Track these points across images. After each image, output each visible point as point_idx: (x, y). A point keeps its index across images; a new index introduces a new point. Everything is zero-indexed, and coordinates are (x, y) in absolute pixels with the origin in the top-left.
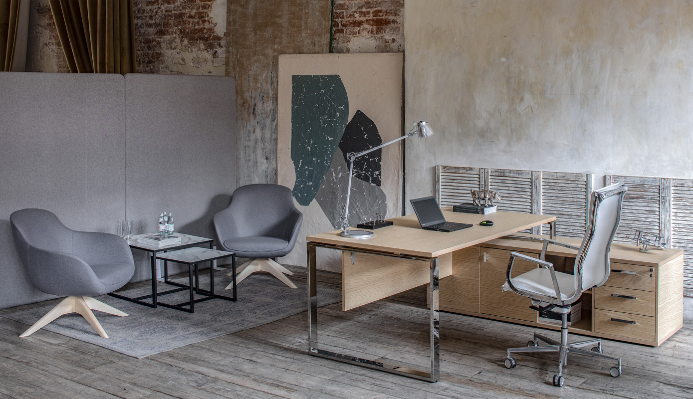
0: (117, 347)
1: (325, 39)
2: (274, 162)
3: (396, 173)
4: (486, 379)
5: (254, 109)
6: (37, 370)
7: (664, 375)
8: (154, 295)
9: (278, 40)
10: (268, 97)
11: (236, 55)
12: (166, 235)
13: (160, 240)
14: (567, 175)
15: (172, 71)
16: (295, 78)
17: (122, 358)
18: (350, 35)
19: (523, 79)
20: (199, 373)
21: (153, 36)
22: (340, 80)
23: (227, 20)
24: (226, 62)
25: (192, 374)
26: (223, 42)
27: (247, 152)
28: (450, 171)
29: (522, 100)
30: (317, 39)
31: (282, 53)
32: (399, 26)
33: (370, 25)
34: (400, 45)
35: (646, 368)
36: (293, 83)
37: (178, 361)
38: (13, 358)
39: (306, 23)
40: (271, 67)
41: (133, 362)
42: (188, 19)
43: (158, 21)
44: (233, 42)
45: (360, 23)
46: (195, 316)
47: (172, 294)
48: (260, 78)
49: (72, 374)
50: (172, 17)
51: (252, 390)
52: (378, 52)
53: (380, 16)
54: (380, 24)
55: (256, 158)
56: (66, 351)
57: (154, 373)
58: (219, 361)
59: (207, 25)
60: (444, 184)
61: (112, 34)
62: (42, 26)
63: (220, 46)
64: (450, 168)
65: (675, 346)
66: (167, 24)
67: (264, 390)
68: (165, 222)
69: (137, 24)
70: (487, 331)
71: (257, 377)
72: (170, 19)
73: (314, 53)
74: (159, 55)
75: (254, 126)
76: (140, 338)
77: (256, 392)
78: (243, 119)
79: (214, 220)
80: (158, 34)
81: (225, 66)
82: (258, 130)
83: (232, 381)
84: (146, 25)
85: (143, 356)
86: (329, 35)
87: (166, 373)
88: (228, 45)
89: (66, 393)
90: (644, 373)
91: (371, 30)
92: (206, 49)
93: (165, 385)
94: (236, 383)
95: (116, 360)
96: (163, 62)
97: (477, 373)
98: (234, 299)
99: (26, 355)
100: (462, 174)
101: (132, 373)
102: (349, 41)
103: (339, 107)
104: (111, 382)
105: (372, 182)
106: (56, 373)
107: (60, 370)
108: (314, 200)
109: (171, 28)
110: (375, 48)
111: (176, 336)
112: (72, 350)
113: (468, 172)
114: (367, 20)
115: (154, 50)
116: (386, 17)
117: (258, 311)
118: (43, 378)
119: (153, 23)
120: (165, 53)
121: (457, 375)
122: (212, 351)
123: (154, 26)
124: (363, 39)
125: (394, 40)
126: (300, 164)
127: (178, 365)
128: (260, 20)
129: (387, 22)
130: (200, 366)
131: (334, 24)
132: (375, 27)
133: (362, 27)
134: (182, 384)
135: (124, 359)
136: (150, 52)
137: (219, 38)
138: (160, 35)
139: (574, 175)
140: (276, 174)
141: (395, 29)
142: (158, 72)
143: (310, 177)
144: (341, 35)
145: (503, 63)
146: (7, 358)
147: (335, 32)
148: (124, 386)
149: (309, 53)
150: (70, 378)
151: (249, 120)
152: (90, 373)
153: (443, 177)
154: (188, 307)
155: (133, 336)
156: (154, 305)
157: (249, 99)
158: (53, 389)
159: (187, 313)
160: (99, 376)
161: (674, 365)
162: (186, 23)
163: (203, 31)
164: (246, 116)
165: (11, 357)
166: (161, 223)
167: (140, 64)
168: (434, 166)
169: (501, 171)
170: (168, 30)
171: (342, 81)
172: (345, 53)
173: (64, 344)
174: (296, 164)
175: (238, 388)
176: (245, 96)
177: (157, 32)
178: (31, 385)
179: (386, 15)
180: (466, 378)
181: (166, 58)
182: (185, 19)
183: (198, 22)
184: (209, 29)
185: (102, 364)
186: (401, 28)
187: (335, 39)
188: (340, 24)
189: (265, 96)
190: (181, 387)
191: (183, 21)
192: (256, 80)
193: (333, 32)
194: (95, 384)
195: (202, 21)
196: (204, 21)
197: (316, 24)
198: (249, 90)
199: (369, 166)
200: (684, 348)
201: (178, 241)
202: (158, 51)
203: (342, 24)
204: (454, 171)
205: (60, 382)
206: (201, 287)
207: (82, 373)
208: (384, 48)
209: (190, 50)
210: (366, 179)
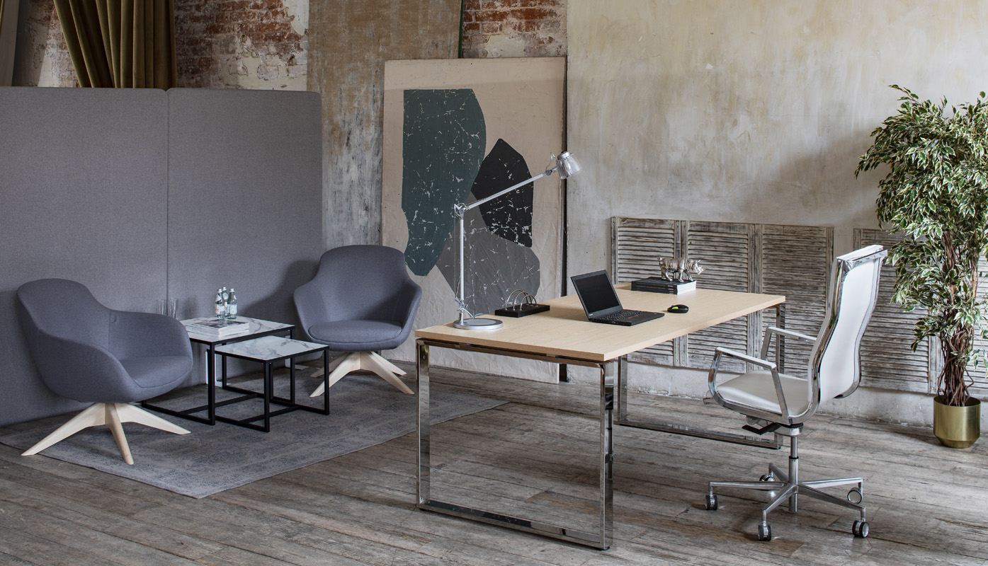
0: (164, 483)
1: (453, 38)
2: (376, 214)
3: (554, 228)
4: (696, 520)
5: (348, 139)
6: (51, 517)
7: (944, 509)
8: (211, 407)
9: (384, 39)
10: (369, 121)
11: (323, 61)
12: (226, 319)
13: (219, 327)
14: (799, 229)
15: (228, 85)
16: (408, 94)
17: (173, 498)
18: (488, 32)
19: (737, 93)
20: (286, 517)
21: (201, 34)
22: (473, 96)
23: (310, 11)
24: (308, 71)
25: (277, 520)
26: (303, 43)
27: (337, 199)
28: (631, 224)
29: (735, 123)
30: (440, 38)
31: (389, 58)
32: (559, 19)
33: (517, 18)
34: (560, 47)
35: (919, 500)
36: (405, 102)
37: (254, 502)
38: (14, 500)
39: (425, 15)
40: (373, 78)
41: (189, 504)
42: (253, 11)
43: (208, 13)
44: (318, 43)
45: (502, 16)
46: (273, 436)
47: (235, 404)
48: (357, 93)
49: (103, 523)
50: (229, 7)
51: (365, 541)
52: (529, 57)
53: (531, 5)
54: (531, 17)
55: (350, 208)
56: (90, 489)
57: (221, 519)
58: (314, 500)
59: (279, 19)
60: (623, 243)
61: (142, 31)
62: (36, 21)
63: (299, 48)
64: (633, 220)
65: (955, 468)
66: (222, 17)
67: (382, 540)
68: (224, 301)
69: (177, 18)
70: (690, 450)
71: (370, 523)
72: (225, 10)
73: (437, 58)
74: (209, 62)
75: (349, 163)
76: (195, 468)
77: (372, 543)
78: (331, 153)
79: (295, 298)
80: (208, 31)
81: (306, 76)
82: (354, 168)
83: (336, 530)
84: (191, 19)
85: (203, 494)
86: (457, 33)
87: (239, 519)
88: (311, 47)
89: (97, 551)
90: (917, 507)
91: (518, 25)
92: (278, 54)
93: (240, 537)
94: (341, 531)
95: (165, 502)
96: (215, 71)
97: (683, 511)
98: (325, 412)
99: (32, 496)
100: (649, 228)
101: (189, 520)
102: (486, 41)
103: (473, 136)
104: (160, 534)
105: (519, 241)
106: (79, 521)
107: (85, 517)
108: (435, 267)
109: (227, 23)
110: (525, 50)
111: (246, 465)
112: (99, 487)
113: (657, 226)
114: (512, 11)
115: (203, 54)
116: (541, 7)
117: (361, 427)
118: (61, 530)
119: (202, 16)
120: (219, 58)
121: (655, 514)
122: (302, 486)
123: (202, 21)
124: (507, 38)
125: (551, 40)
126: (415, 217)
127: (255, 507)
128: (357, 12)
129: (542, 14)
130: (286, 507)
131: (465, 16)
132: (523, 22)
133: (505, 21)
134: (263, 534)
135: (175, 500)
136: (196, 57)
137: (297, 37)
138: (210, 33)
139: (808, 229)
140: (380, 230)
141: (553, 24)
142: (208, 85)
143: (429, 236)
144: (475, 32)
145: (709, 72)
146: (5, 501)
147: (465, 28)
148: (181, 538)
149: (429, 59)
150: (100, 529)
151: (341, 154)
152: (129, 522)
153: (621, 233)
154: (260, 423)
155: (186, 466)
156: (212, 420)
157: (341, 124)
158: (77, 545)
159: (259, 432)
160: (142, 525)
161: (957, 496)
162: (249, 16)
163: (275, 26)
164: (337, 148)
165: (11, 500)
166: (218, 303)
167: (181, 74)
168: (609, 217)
169: (705, 224)
170: (223, 26)
171: (477, 97)
172: (481, 58)
173: (86, 479)
174: (410, 216)
175: (346, 539)
176: (335, 120)
177: (207, 29)
178: (43, 540)
179: (540, 4)
180: (668, 519)
181: (220, 65)
182: (248, 10)
183: (266, 14)
184: (283, 24)
185: (146, 508)
186: (562, 23)
187: (467, 38)
188: (473, 17)
189: (364, 119)
190: (263, 539)
191: (245, 13)
192: (352, 97)
193: (463, 28)
194: (138, 536)
195: (273, 13)
196: (276, 13)
197: (439, 16)
198: (340, 111)
199: (515, 219)
200: (967, 471)
201: (245, 328)
202: (208, 56)
203: (476, 17)
204: (636, 224)
205: (87, 534)
206: (276, 394)
207: (117, 521)
208: (537, 51)
209: (254, 54)
210: (511, 237)
